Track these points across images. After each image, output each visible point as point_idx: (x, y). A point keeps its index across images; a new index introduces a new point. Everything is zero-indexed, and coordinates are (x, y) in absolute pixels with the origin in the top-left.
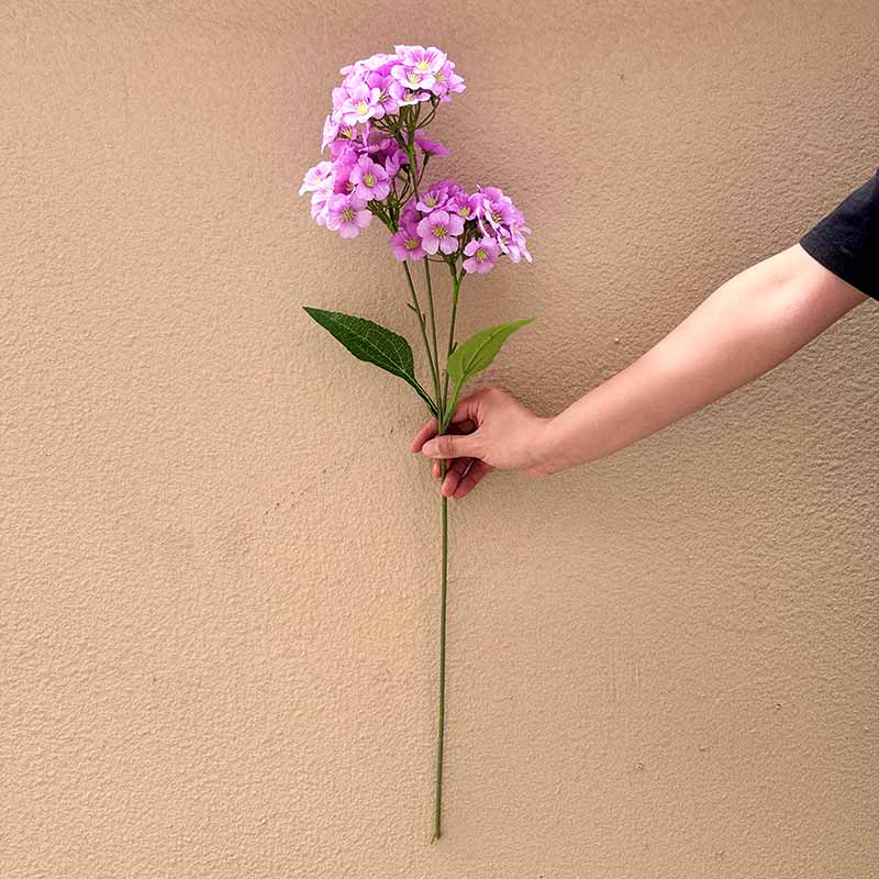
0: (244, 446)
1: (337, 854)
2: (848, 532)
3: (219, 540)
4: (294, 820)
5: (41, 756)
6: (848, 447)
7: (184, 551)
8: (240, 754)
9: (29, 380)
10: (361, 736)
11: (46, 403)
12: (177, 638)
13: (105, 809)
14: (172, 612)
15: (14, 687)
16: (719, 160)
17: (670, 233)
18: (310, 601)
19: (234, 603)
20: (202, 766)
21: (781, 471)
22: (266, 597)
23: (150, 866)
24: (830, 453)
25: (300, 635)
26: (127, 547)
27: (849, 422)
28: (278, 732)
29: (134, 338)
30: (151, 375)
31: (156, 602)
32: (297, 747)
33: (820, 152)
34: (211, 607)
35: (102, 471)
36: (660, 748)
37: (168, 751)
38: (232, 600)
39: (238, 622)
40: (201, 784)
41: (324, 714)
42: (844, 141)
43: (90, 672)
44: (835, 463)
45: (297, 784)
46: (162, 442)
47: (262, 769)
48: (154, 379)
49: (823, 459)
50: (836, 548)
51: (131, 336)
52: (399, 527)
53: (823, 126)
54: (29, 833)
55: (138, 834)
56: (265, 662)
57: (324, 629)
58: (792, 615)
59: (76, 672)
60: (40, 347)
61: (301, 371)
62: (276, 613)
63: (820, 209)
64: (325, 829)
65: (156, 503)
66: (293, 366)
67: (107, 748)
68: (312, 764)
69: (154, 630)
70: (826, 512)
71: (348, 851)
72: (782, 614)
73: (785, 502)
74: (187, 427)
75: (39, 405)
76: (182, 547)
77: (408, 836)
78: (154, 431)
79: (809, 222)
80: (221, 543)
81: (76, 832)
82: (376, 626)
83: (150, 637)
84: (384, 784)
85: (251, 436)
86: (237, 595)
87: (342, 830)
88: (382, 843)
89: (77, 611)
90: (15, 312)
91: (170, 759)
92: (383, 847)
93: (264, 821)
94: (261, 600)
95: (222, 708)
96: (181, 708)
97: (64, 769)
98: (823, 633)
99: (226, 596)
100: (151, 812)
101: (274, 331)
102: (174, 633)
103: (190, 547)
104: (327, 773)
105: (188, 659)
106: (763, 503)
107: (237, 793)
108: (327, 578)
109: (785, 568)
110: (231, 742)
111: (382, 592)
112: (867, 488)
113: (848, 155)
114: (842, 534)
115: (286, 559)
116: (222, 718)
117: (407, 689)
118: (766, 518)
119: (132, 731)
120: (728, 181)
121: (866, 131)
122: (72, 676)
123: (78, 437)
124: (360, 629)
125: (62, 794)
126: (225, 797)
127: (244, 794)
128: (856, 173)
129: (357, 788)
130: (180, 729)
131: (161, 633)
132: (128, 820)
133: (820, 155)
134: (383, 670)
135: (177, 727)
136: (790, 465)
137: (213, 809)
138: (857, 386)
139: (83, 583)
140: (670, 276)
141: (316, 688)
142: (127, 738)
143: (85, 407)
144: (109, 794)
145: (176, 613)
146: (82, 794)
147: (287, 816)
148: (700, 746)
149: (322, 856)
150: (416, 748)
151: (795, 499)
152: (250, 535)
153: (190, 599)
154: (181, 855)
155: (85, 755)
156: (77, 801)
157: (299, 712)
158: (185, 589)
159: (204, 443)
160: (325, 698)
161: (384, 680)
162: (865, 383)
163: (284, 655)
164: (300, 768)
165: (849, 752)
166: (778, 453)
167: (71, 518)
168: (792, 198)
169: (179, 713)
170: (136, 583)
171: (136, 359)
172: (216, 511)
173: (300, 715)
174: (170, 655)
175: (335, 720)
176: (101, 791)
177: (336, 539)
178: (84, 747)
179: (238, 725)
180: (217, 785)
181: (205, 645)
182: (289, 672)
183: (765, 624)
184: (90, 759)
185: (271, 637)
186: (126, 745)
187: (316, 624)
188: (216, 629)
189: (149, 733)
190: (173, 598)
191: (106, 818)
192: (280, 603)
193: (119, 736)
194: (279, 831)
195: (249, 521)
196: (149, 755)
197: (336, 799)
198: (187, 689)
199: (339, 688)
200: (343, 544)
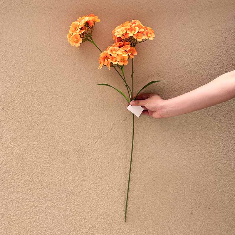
0: (82, 126)
3: (76, 152)
4: (97, 228)
5: (28, 211)
8: (82, 210)
9: (24, 109)
10: (115, 205)
11: (29, 115)
13: (46, 226)
15: (21, 193)
16: (211, 46)
17: (197, 66)
18: (101, 168)
20: (72, 214)
21: (230, 131)
22: (89, 168)
25: (98, 178)
26: (51, 154)
28: (92, 204)
30: (57, 107)
31: (59, 169)
32: (98, 208)
34: (74, 170)
35: (44, 134)
36: (197, 208)
37: (63, 210)
38: (80, 168)
39: (81, 174)
40: (72, 218)
41: (105, 199)
43: (42, 188)
45: (97, 219)
46: (60, 126)
47: (88, 214)
51: (52, 97)
52: (124, 148)
54: (25, 232)
55: (55, 232)
56: (88, 185)
57: (105, 176)
58: (234, 171)
59: (38, 188)
60: (27, 100)
61: (97, 106)
62: (91, 172)
64: (106, 231)
65: (59, 142)
66: (95, 104)
67: (46, 209)
68: (102, 213)
69: (58, 177)
72: (230, 171)
73: (231, 140)
74: (67, 122)
75: (27, 116)
76: (66, 154)
77: (128, 233)
78: (58, 123)
80: (76, 153)
81: (38, 232)
82: (119, 175)
83: (58, 179)
85: (84, 124)
86: (81, 167)
87: (110, 231)
89: (38, 172)
90: (21, 91)
91: (63, 212)
93: (89, 229)
94: (87, 168)
95: (77, 198)
96: (66, 198)
97: (35, 215)
99: (78, 167)
100: (58, 226)
102: (64, 178)
103: (68, 154)
104: (106, 215)
105: (68, 184)
106: (225, 140)
107: (82, 221)
108: (105, 162)
110: (80, 207)
111: (120, 165)
115: (94, 157)
116: (77, 201)
118: (226, 144)
119: (53, 204)
120: (213, 52)
122: (37, 189)
123: (38, 124)
124: (114, 176)
125: (34, 222)
126: (78, 222)
127: (83, 221)
129: (114, 219)
131: (60, 177)
132: (52, 229)
134: (121, 187)
135: (65, 203)
136: (232, 129)
137: (75, 225)
139: (39, 164)
140: (198, 78)
141: (103, 192)
142: (52, 206)
143: (39, 116)
144: (47, 221)
145: (64, 172)
146: (40, 222)
147: (95, 227)
148: (208, 207)
152: (84, 150)
153: (68, 168)
155: (40, 211)
156: (38, 223)
157: (98, 199)
158: (67, 165)
159: (71, 126)
160: (105, 195)
161: (121, 190)
163: (93, 183)
164: (99, 214)
166: (229, 126)
167: (36, 146)
168: (231, 56)
169: (66, 199)
170: (53, 164)
171: (53, 103)
172: (75, 144)
174: (63, 183)
175: (108, 201)
176: (45, 221)
177: (107, 151)
178: (40, 209)
179: (82, 202)
180: (76, 219)
181: (72, 181)
182: (95, 188)
183: (226, 174)
184: (42, 212)
185: (90, 178)
186: (52, 208)
187: (102, 175)
188: (75, 176)
189: (58, 205)
190: (64, 168)
191: (46, 228)
192: (92, 169)
193: (50, 206)
194: (93, 231)
195: (84, 147)
196: (58, 211)
197: (109, 223)
198: (68, 193)
199: (109, 192)
200: (109, 153)
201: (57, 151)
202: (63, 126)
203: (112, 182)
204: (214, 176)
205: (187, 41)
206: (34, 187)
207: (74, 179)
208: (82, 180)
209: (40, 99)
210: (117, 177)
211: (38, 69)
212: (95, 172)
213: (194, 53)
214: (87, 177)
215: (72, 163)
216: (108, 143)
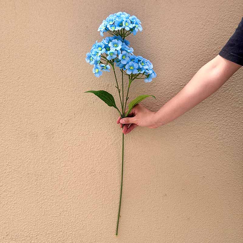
0: (52, 107)
1: (81, 221)
2: (222, 128)
3: (45, 134)
4: (69, 212)
6: (222, 104)
7: (35, 137)
8: (53, 194)
10: (87, 188)
12: (34, 162)
13: (15, 211)
14: (32, 155)
16: (184, 23)
17: (171, 44)
18: (72, 151)
19: (50, 152)
20: (42, 198)
21: (203, 111)
22: (59, 150)
23: (28, 226)
24: (217, 105)
25: (69, 160)
27: (222, 97)
28: (63, 188)
29: (19, 77)
30: (24, 88)
31: (28, 152)
32: (69, 192)
33: (213, 20)
34: (44, 153)
35: (11, 115)
36: (171, 190)
37: (32, 194)
38: (49, 151)
39: (51, 157)
40: (42, 203)
41: (76, 182)
42: (219, 17)
43: (10, 172)
44: (218, 108)
45: (69, 202)
46: (28, 107)
47: (59, 198)
48: (25, 89)
49: (215, 107)
50: (219, 132)
51: (18, 77)
52: (96, 129)
53: (213, 13)
55: (24, 217)
56: (59, 168)
57: (76, 159)
58: (207, 151)
59: (6, 172)
61: (67, 86)
62: (62, 154)
63: (213, 36)
64: (77, 215)
65: (27, 124)
67: (15, 193)
68: (73, 197)
69: (27, 160)
70: (216, 122)
71: (84, 220)
72: (204, 151)
73: (205, 119)
74: (35, 102)
76: (35, 136)
77: (101, 216)
78: (26, 104)
79: (210, 40)
81: (7, 217)
82: (91, 157)
83: (26, 162)
84: (94, 201)
85: (54, 104)
87: (82, 215)
88: (93, 218)
89: (6, 155)
91: (33, 196)
92: (94, 219)
93: (60, 213)
95: (47, 181)
96: (36, 182)
97: (3, 200)
98: (216, 156)
99: (48, 150)
100: (28, 211)
101: (59, 74)
103: (37, 136)
104: (78, 199)
105: (38, 168)
106: (198, 120)
107: (52, 205)
108: (76, 144)
109: (205, 138)
110: (50, 191)
111: (92, 147)
112: (227, 115)
113: (220, 21)
114: (220, 128)
115: (64, 139)
116: (48, 184)
117: (100, 175)
119: (22, 189)
120: (187, 29)
121: (225, 14)
122: (5, 173)
123: (4, 106)
124: (86, 158)
125: (3, 207)
126: (49, 206)
127: (54, 206)
128: (223, 26)
129: (86, 203)
130: (36, 188)
131: (30, 161)
132: (22, 214)
133: (213, 21)
134: (93, 170)
136: (206, 109)
137: (46, 210)
138: (224, 86)
139: (6, 147)
140: (171, 56)
141: (74, 175)
142: (21, 190)
143: (6, 97)
144: (16, 206)
145: (34, 155)
146: (8, 207)
147: (67, 211)
148: (182, 188)
149: (77, 222)
150: (103, 191)
151: (207, 119)
152: (54, 132)
153: (37, 151)
154: (37, 223)
155: (9, 195)
156: (7, 208)
157: (69, 182)
158: (36, 148)
159: (40, 107)
160: (76, 178)
161: (93, 172)
162: (227, 85)
163: (64, 166)
164: (70, 198)
165: (224, 189)
166: (202, 106)
167: (3, 129)
168: (205, 33)
170: (22, 147)
171: (20, 83)
172: (44, 126)
173: (69, 183)
174: (32, 167)
175: (80, 184)
176: (14, 205)
177: (78, 133)
178: (9, 193)
179: (52, 186)
180: (47, 203)
181: (42, 164)
182: (66, 171)
183: (199, 154)
184: (10, 197)
185: (61, 161)
186: (21, 192)
187: (74, 157)
188: (45, 159)
189: (27, 189)
190: (33, 151)
191: (15, 213)
192: (63, 151)
193: (19, 190)
194: (64, 216)
195: (54, 128)
196: (27, 195)
197: (80, 206)
198: (37, 176)
199: (80, 175)
200: (81, 134)
201: (25, 133)
202: (32, 107)
203: (83, 164)
204: (188, 157)
205: (159, 18)
206: (2, 171)
207: (44, 162)
208: (52, 163)
209: (7, 79)
210: (88, 159)
211: (3, 47)
212: (66, 155)
213: (167, 30)
214: (58, 160)
215: (41, 146)
216: (80, 125)
